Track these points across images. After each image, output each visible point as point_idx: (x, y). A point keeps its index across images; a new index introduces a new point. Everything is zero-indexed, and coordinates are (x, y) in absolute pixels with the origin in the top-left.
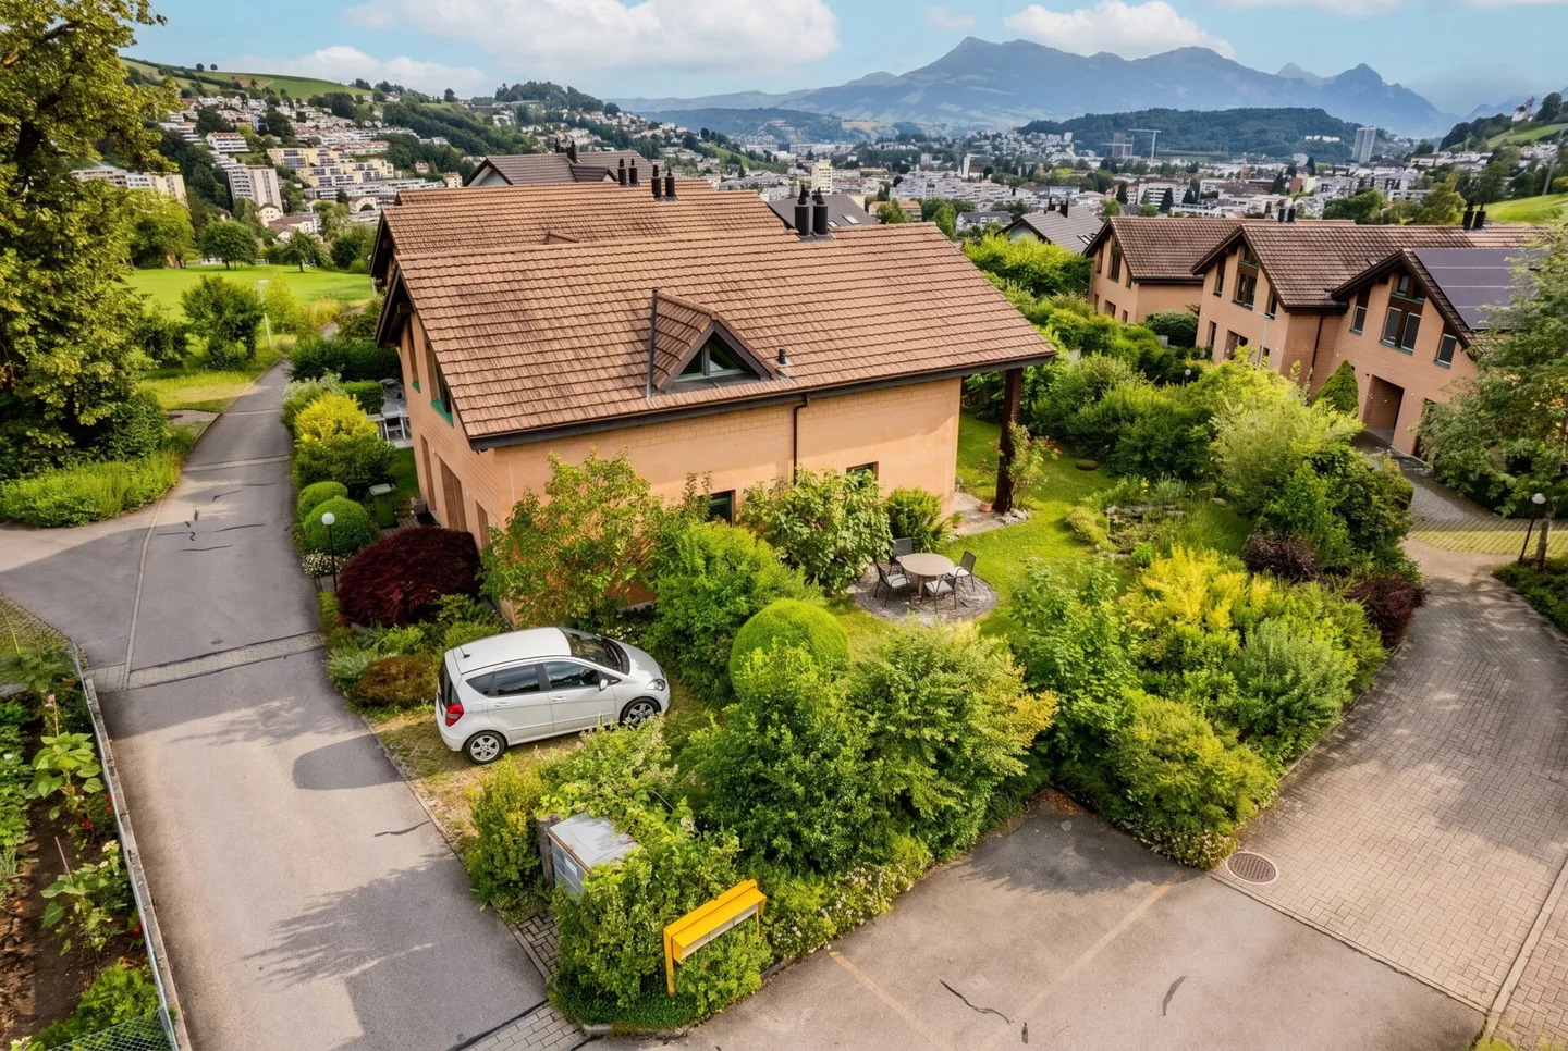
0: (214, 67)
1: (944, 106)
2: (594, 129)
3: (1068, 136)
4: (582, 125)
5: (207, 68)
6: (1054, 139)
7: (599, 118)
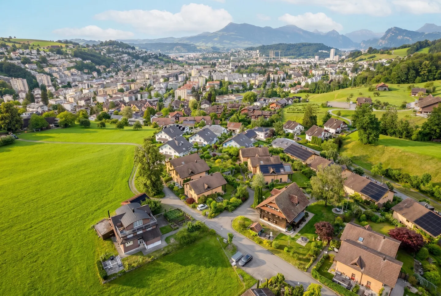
0: (15, 37)
1: (225, 41)
2: (129, 54)
3: (258, 51)
4: (126, 53)
5: (13, 38)
6: (254, 52)
7: (131, 51)
